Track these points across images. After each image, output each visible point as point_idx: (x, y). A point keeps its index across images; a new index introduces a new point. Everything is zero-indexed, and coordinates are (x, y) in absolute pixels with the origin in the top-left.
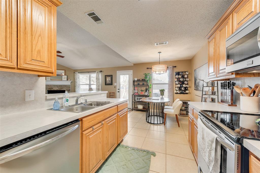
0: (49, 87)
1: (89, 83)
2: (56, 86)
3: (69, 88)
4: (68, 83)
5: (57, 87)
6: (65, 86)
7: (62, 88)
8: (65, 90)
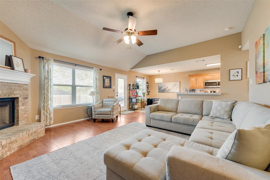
1: (71, 84)
6: (18, 87)
7: (11, 91)
8: (18, 98)
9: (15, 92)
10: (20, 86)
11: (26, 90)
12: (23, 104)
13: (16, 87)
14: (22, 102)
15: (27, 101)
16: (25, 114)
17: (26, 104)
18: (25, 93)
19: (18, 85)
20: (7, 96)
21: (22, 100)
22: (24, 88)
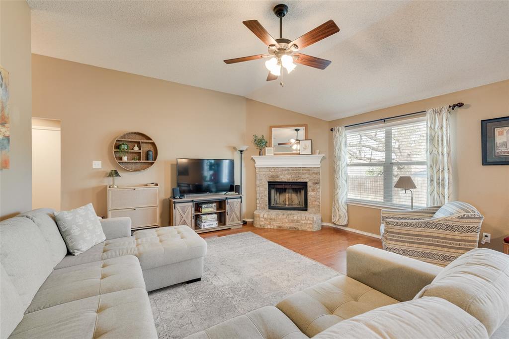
0: (271, 174)
2: (286, 170)
3: (317, 176)
4: (314, 162)
5: (288, 174)
6: (307, 171)
7: (299, 175)
8: (306, 183)
9: (303, 176)
10: (309, 170)
11: (317, 174)
12: (313, 190)
13: (304, 171)
14: (311, 187)
15: (318, 186)
16: (315, 201)
17: (317, 189)
18: (315, 178)
21: (312, 185)
22: (314, 172)
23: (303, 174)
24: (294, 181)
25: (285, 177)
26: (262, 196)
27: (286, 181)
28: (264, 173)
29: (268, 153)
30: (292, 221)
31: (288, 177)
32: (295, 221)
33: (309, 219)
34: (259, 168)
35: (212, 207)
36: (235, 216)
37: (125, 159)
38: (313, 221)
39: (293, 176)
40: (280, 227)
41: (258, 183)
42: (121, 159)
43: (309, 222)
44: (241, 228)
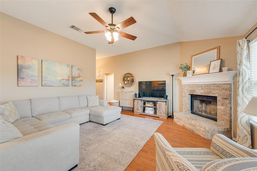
0: (190, 89)
3: (226, 92)
5: (202, 89)
6: (217, 87)
7: (210, 91)
8: (216, 97)
9: (213, 92)
10: (219, 86)
12: (222, 105)
13: (214, 87)
14: (221, 102)
16: (224, 115)
18: (224, 93)
19: (217, 85)
20: (207, 94)
21: (221, 100)
22: (223, 89)
23: (213, 89)
24: (206, 95)
25: (199, 92)
26: (186, 104)
27: (200, 94)
28: (187, 88)
29: (188, 75)
30: (191, 124)
31: (202, 92)
32: (193, 125)
33: (202, 127)
34: (184, 85)
35: (150, 104)
36: (162, 111)
37: (126, 83)
38: (205, 129)
39: (205, 91)
40: (184, 126)
41: (183, 94)
42: (124, 83)
43: (202, 129)
44: (165, 119)
